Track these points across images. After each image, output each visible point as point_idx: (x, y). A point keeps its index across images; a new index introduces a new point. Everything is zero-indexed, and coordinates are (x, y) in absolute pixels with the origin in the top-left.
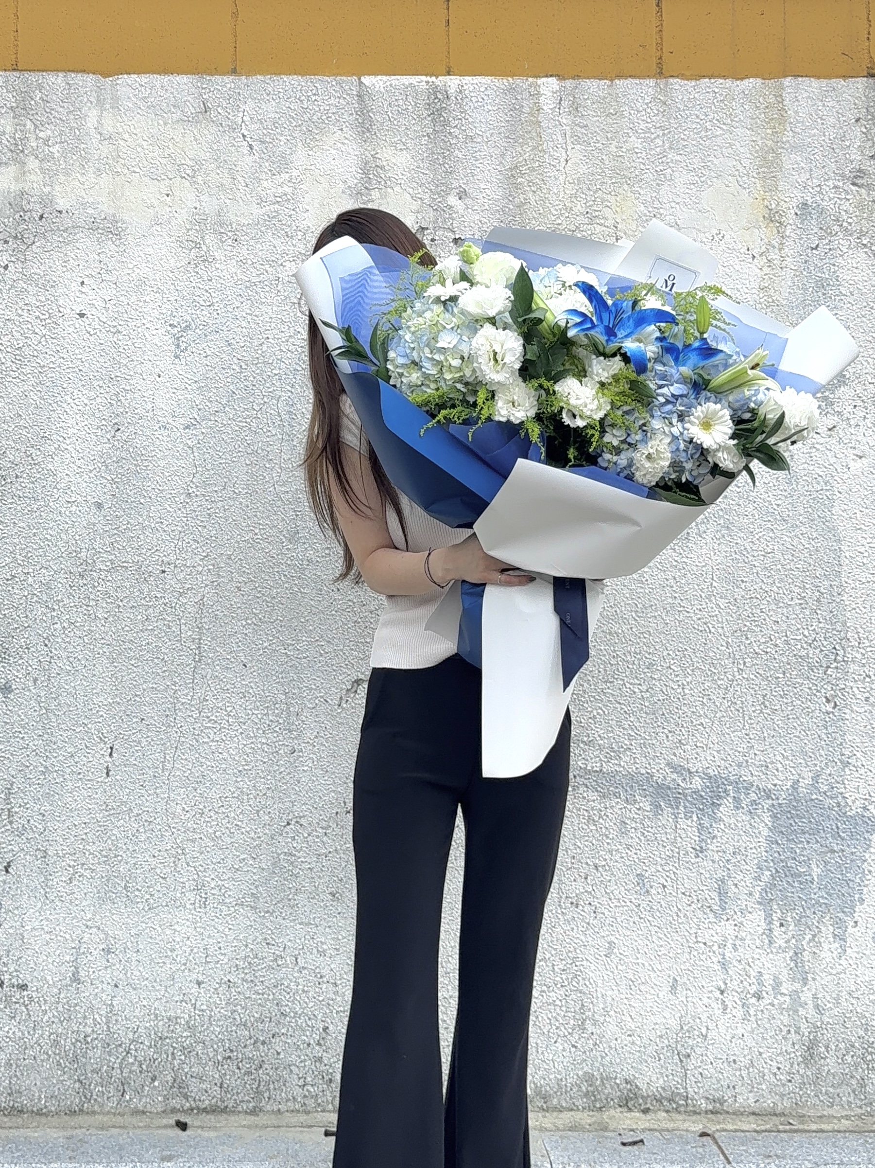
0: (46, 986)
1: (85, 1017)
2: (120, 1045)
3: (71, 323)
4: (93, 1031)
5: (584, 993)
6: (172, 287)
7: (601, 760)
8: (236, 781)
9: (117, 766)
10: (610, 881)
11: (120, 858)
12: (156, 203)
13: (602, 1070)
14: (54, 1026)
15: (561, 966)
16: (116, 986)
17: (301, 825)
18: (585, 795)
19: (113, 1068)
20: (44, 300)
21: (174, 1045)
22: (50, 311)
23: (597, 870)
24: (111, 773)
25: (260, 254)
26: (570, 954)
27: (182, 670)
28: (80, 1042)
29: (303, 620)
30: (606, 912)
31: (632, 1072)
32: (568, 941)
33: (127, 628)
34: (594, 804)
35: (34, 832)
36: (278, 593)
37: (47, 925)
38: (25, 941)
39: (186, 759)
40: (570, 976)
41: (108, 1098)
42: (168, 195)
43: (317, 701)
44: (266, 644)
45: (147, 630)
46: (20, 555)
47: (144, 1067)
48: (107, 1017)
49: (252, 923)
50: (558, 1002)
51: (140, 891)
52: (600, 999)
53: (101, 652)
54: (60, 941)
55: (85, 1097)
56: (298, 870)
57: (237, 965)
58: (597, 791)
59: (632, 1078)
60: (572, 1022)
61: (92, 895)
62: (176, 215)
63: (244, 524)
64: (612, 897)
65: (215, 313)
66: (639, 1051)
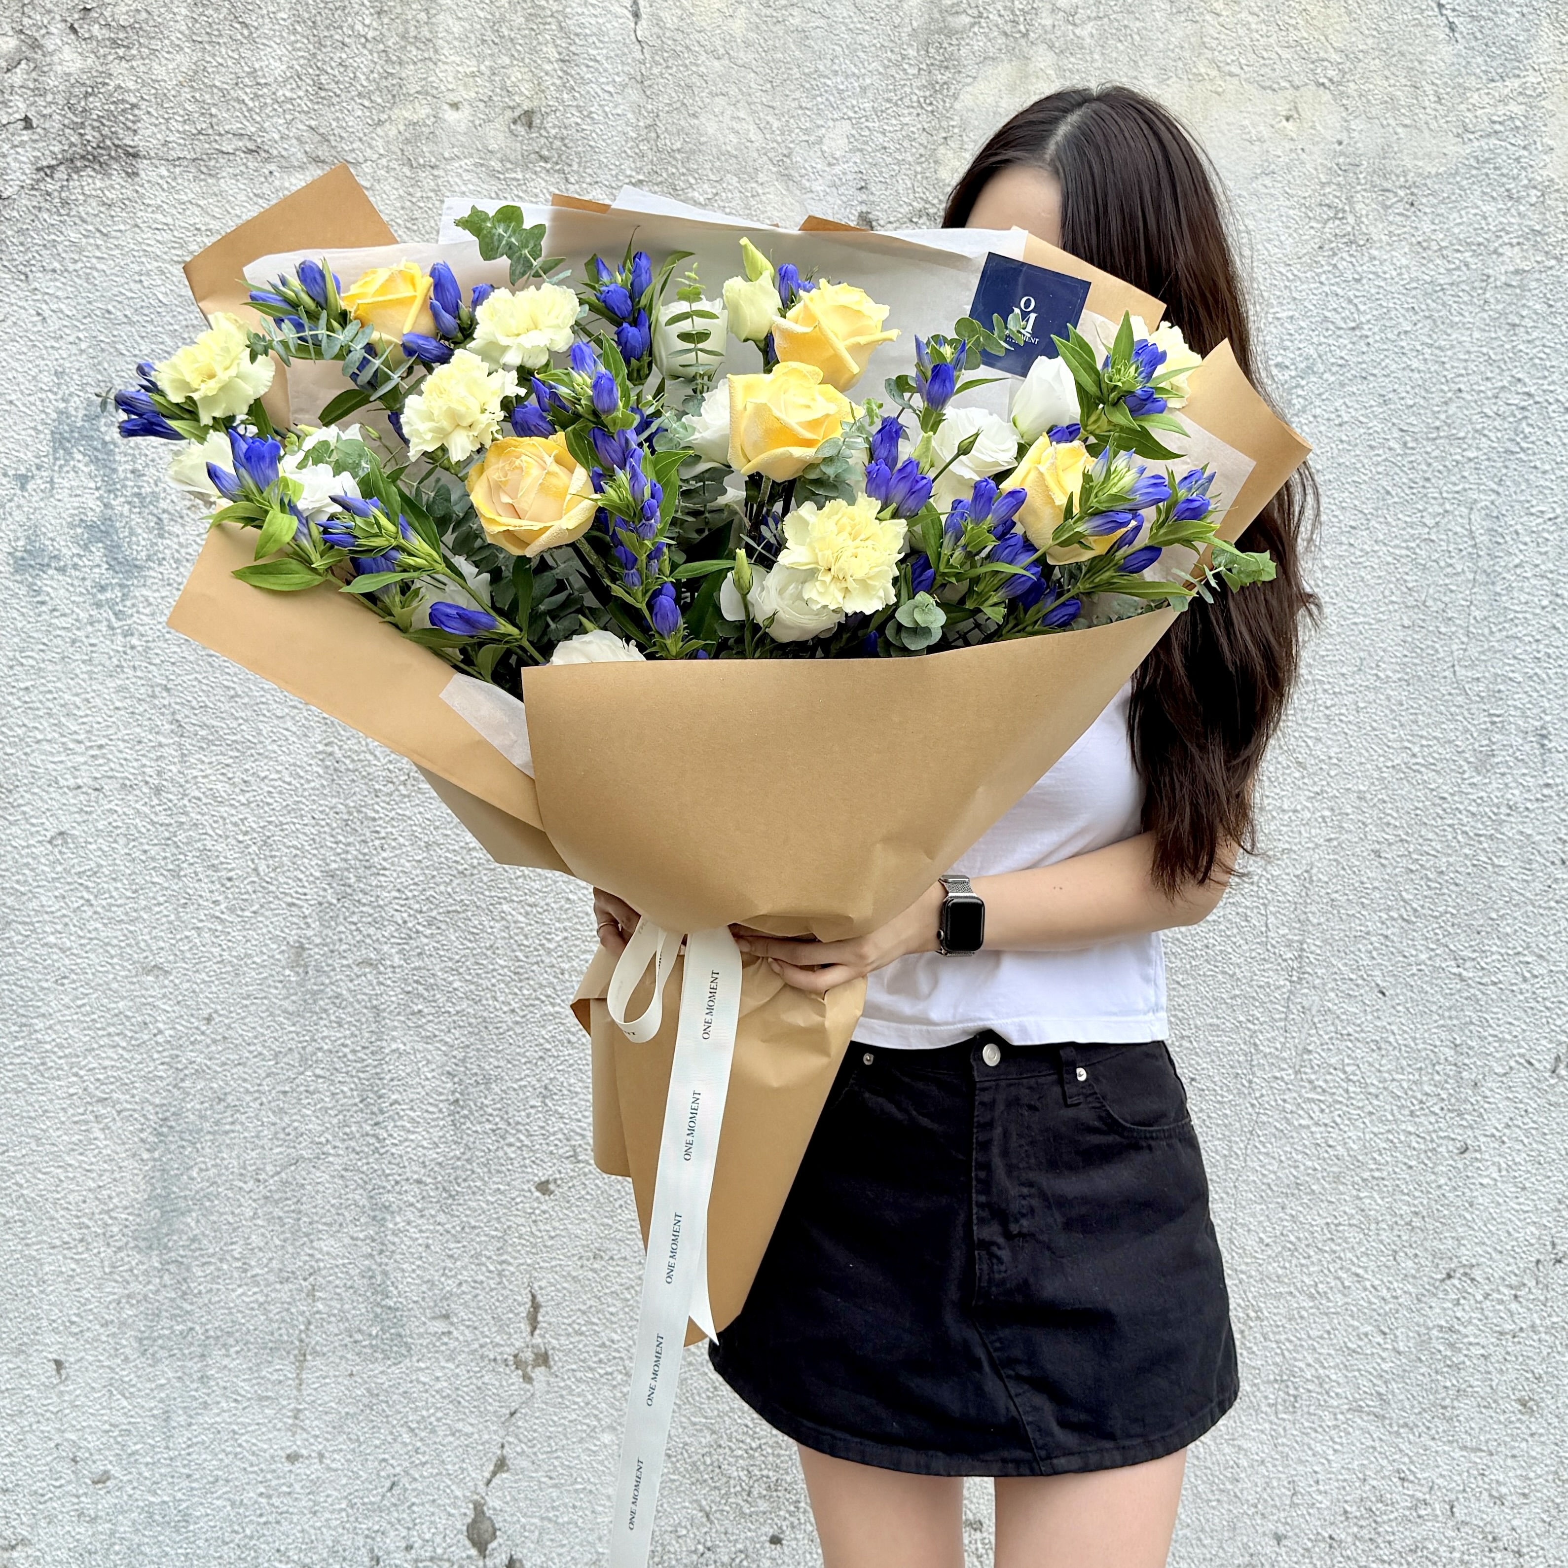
6: (1287, 293)
8: (1359, 1198)
12: (1266, 132)
17: (1473, 1280)
25: (1456, 230)
27: (1268, 995)
29: (1494, 915)
36: (1450, 864)
39: (1267, 1154)
42: (1287, 120)
43: (1513, 1064)
44: (1423, 957)
49: (1377, 1444)
56: (1462, 1358)
57: (1346, 1512)
62: (1304, 156)
63: (1391, 736)
65: (1362, 343)
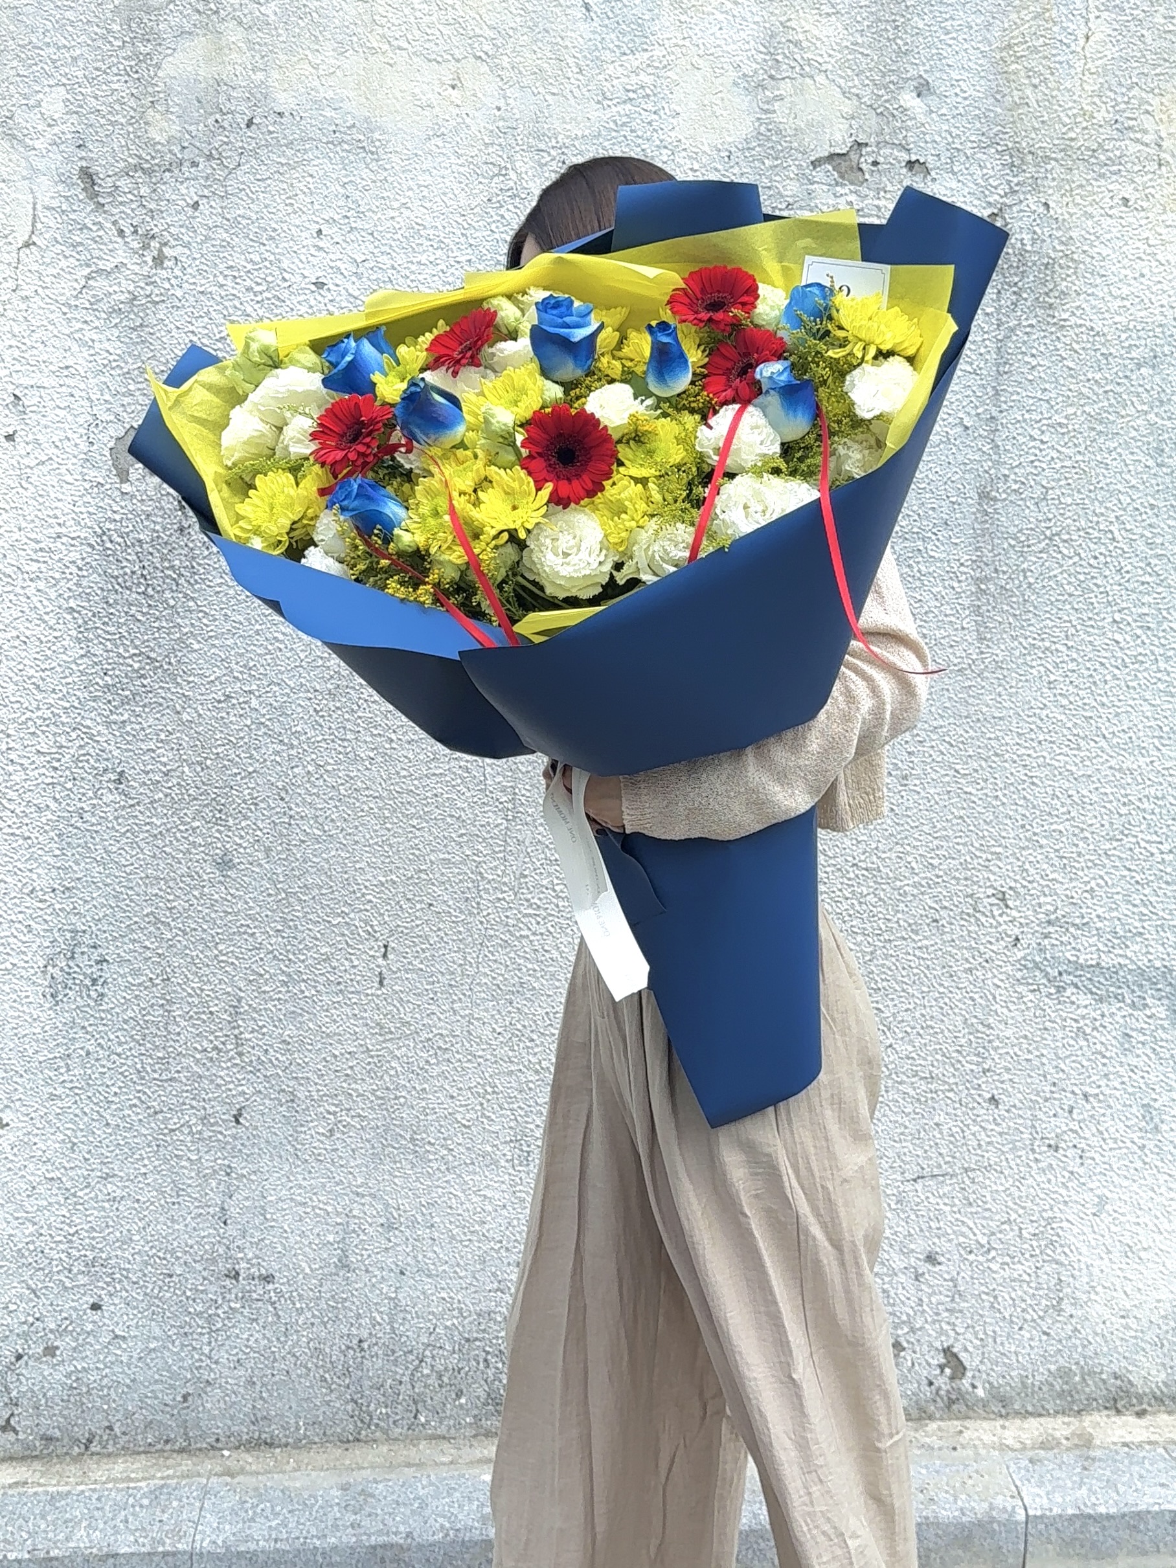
0: (301, 1276)
1: (359, 1316)
2: (411, 1352)
3: (302, 298)
4: (370, 1334)
5: (1062, 1264)
7: (1098, 950)
9: (395, 973)
10: (1104, 1115)
11: (402, 1100)
13: (1082, 1363)
14: (315, 1329)
15: (1032, 1231)
16: (402, 1273)
18: (1073, 998)
19: (401, 1383)
20: (257, 258)
21: (487, 1349)
22: (270, 279)
23: (1087, 1101)
24: (385, 983)
26: (1044, 1214)
28: (352, 1348)
30: (1097, 1156)
31: (1124, 1363)
32: (1043, 1196)
33: (404, 773)
34: (1085, 1011)
35: (274, 1066)
37: (300, 1195)
38: (268, 1216)
40: (1043, 1243)
41: (395, 1422)
45: (434, 774)
46: (237, 663)
47: (445, 1379)
48: (389, 1315)
50: (1026, 1277)
51: (433, 1144)
52: (1085, 1271)
53: (366, 808)
54: (318, 1215)
55: (362, 1421)
58: (1092, 993)
59: (1124, 1371)
60: (1044, 1302)
61: (363, 1151)
64: (1106, 1135)
66: (1136, 1337)
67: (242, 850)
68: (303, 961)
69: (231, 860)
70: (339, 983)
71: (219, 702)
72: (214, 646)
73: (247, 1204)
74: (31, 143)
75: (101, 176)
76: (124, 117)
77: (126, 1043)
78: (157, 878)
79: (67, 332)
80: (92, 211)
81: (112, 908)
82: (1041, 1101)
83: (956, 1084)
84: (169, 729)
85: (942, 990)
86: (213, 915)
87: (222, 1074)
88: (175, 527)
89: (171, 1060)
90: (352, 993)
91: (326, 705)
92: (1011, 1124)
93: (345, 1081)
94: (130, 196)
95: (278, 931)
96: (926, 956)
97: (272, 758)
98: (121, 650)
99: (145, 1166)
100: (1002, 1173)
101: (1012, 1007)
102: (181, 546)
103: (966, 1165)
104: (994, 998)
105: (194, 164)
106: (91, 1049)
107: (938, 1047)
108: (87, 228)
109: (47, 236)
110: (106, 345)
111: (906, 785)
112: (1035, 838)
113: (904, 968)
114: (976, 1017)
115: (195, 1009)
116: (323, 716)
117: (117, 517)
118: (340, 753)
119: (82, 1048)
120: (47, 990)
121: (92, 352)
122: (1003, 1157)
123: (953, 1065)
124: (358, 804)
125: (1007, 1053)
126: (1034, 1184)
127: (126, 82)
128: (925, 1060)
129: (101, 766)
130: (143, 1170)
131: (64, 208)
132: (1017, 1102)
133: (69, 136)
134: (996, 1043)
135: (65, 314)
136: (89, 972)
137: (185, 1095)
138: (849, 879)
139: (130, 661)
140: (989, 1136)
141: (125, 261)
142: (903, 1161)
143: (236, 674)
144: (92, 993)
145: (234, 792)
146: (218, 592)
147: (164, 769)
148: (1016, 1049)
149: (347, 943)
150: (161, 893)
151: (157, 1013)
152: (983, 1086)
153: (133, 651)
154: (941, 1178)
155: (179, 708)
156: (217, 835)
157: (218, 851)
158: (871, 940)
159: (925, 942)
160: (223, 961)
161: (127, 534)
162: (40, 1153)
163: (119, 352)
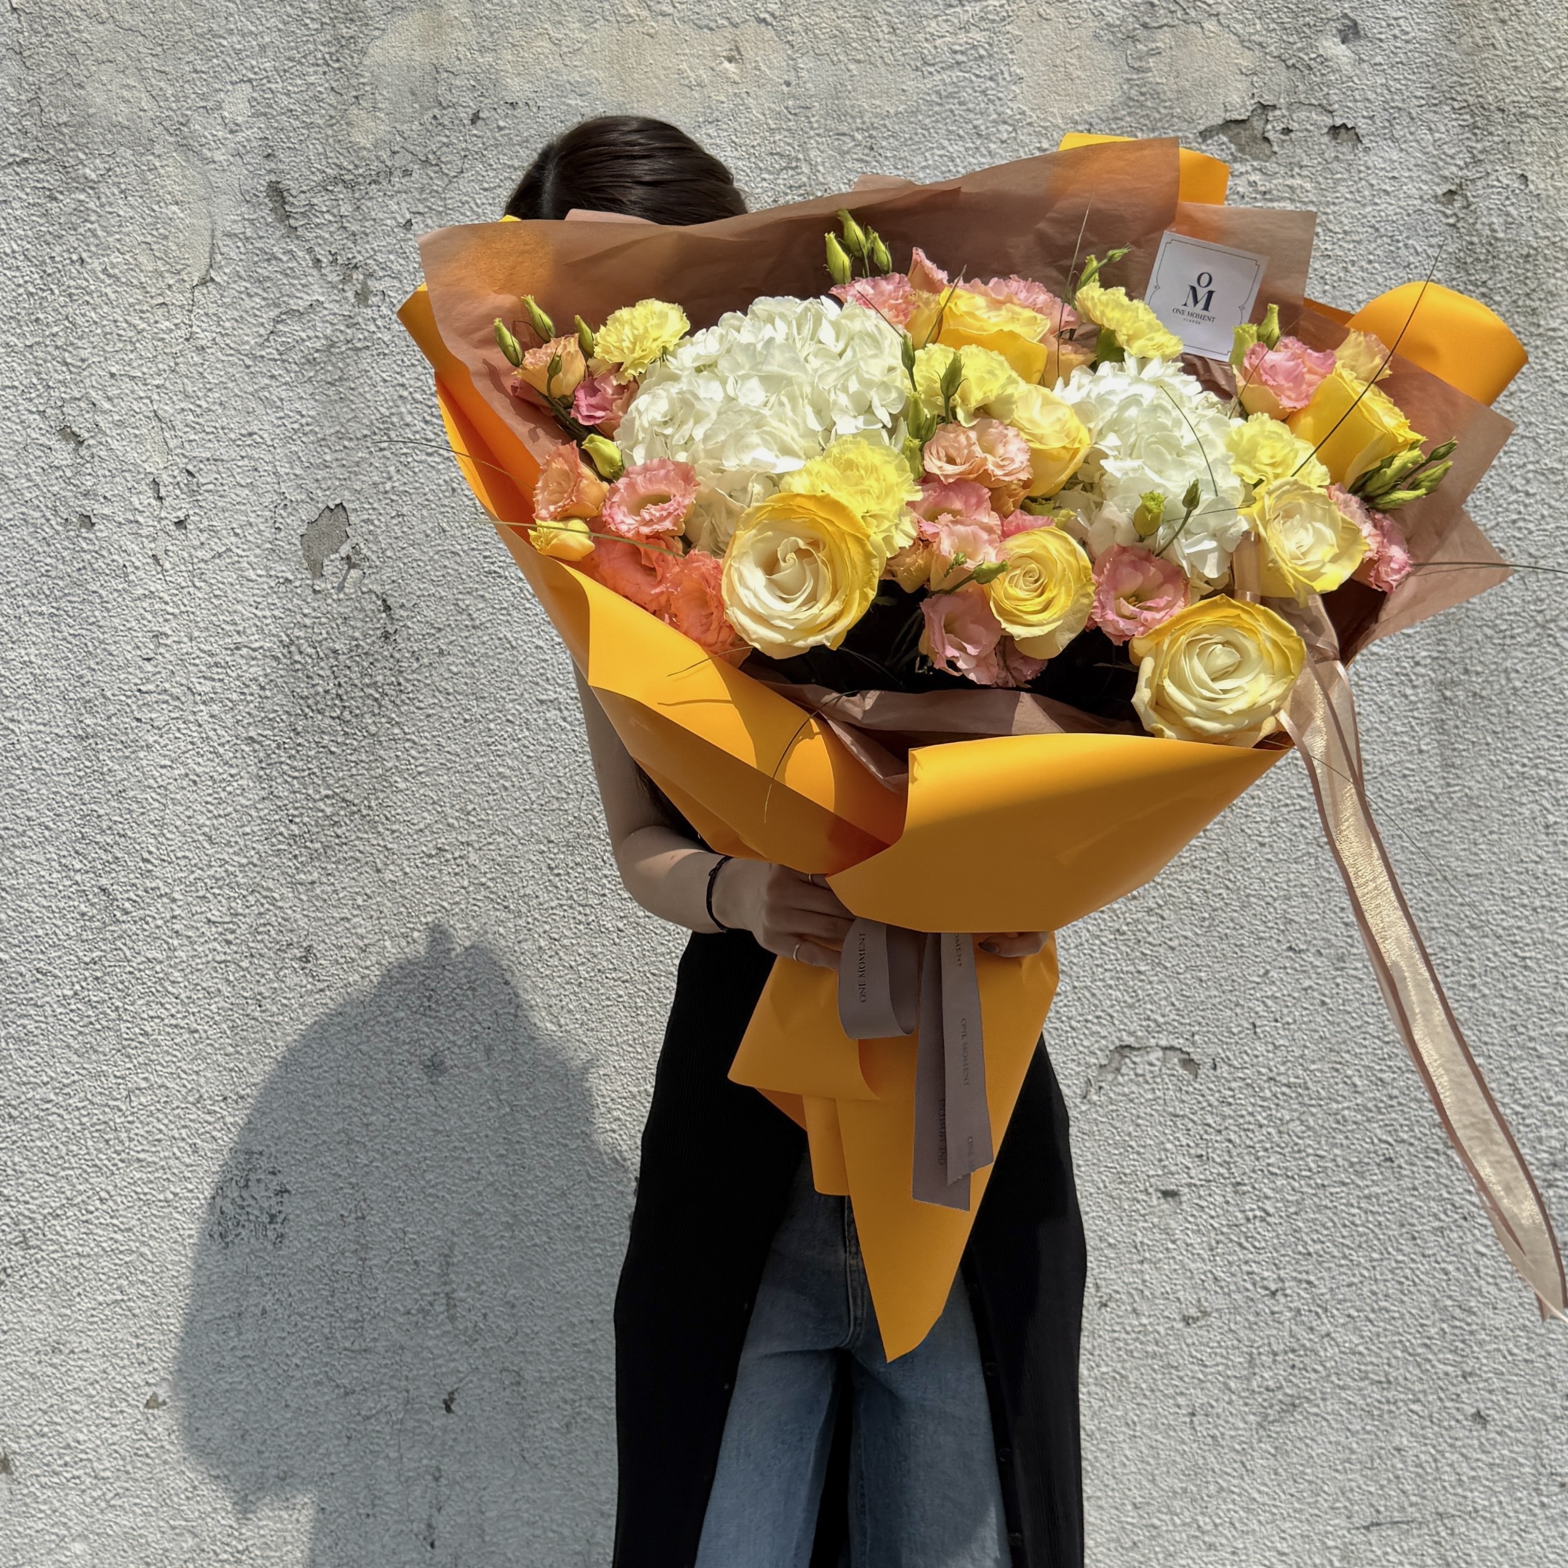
35: (494, 1336)
37: (527, 1511)
38: (487, 1538)
46: (452, 806)
53: (613, 996)
67: (456, 1049)
68: (532, 1197)
69: (442, 1063)
70: (578, 1228)
71: (430, 856)
72: (424, 785)
73: (460, 1520)
74: (209, 154)
75: (294, 192)
76: (322, 117)
77: (311, 1300)
78: (351, 1085)
79: (250, 389)
80: (282, 236)
81: (296, 1123)
82: (1549, 1421)
83: (1424, 1392)
84: (368, 891)
85: (1400, 1258)
86: (419, 1134)
87: (430, 1344)
88: (379, 633)
89: (366, 1324)
90: (596, 1240)
91: (563, 860)
92: (1505, 1452)
93: (585, 1359)
94: (328, 216)
95: (502, 1155)
96: (1376, 1209)
97: (495, 928)
98: (311, 792)
99: (332, 1464)
100: (1493, 1522)
101: (1504, 1286)
102: (385, 657)
103: (1441, 1509)
104: (1477, 1271)
105: (407, 173)
106: (268, 1306)
107: (1396, 1338)
108: (276, 258)
109: (227, 271)
110: (297, 405)
111: (1342, 969)
112: (1531, 1045)
113: (1345, 1226)
114: (1450, 1297)
115: (396, 1258)
116: (559, 875)
117: (308, 621)
118: (580, 922)
119: (256, 1306)
120: (216, 1228)
121: (281, 414)
122: (1494, 1500)
123: (1419, 1365)
124: (602, 991)
125: (1499, 1350)
126: (1541, 1540)
127: (325, 73)
128: (1378, 1355)
129: (284, 939)
130: (330, 1470)
131: (249, 234)
132: (1512, 1419)
133: (254, 144)
134: (1483, 1336)
135: (248, 367)
136: (266, 1205)
137: (383, 1370)
138: (1264, 1099)
139: (321, 805)
140: (1473, 1469)
141: (322, 299)
142: (1349, 1500)
143: (451, 821)
144: (269, 1233)
145: (447, 973)
146: (429, 716)
147: (361, 944)
148: (1511, 1346)
149: (589, 1175)
150: (355, 1105)
151: (349, 1261)
152: (1464, 1396)
153: (324, 792)
154: (1405, 1527)
155: (380, 866)
156: (426, 1029)
157: (426, 1050)
158: (1296, 1185)
159: (1375, 1189)
160: (430, 1195)
161: (320, 642)
162: (203, 1442)
163: (312, 413)
